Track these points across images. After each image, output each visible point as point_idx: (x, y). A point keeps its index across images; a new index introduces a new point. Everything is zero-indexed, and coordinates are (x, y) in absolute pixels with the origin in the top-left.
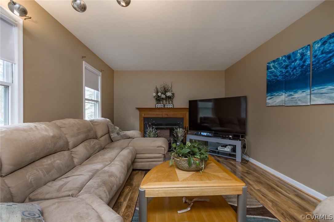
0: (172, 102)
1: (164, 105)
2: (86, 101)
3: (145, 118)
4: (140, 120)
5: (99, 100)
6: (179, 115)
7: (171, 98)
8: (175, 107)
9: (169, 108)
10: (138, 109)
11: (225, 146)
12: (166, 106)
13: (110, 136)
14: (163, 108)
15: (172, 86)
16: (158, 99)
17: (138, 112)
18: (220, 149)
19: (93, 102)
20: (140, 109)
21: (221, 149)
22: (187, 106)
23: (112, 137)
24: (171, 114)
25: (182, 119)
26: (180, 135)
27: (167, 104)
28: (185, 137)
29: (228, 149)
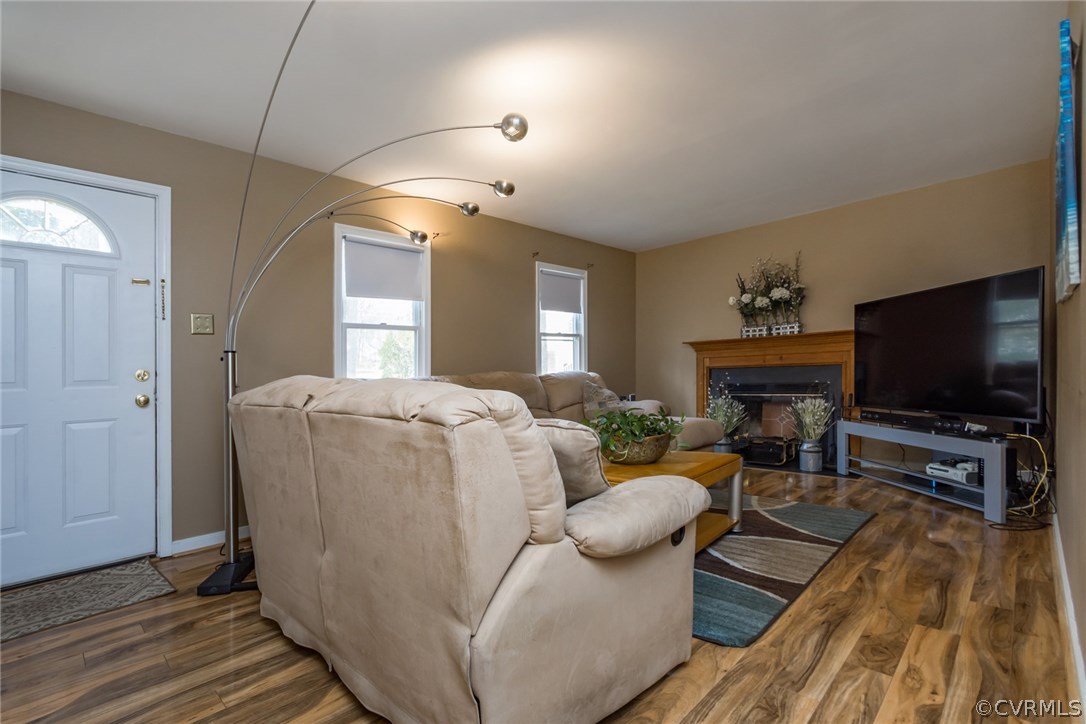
0: (798, 315)
1: (770, 329)
2: (543, 338)
3: (711, 370)
4: (697, 374)
5: (582, 332)
6: (825, 355)
7: (791, 305)
8: (811, 329)
9: (785, 337)
10: (692, 344)
11: (954, 462)
12: (774, 332)
13: (583, 409)
14: (765, 338)
15: (798, 266)
16: (749, 313)
17: (692, 355)
18: (933, 470)
19: (571, 338)
20: (699, 346)
21: (936, 473)
22: (848, 324)
23: (586, 410)
24: (795, 356)
25: (837, 368)
26: (808, 419)
27: (777, 324)
28: (834, 428)
29: (957, 475)
